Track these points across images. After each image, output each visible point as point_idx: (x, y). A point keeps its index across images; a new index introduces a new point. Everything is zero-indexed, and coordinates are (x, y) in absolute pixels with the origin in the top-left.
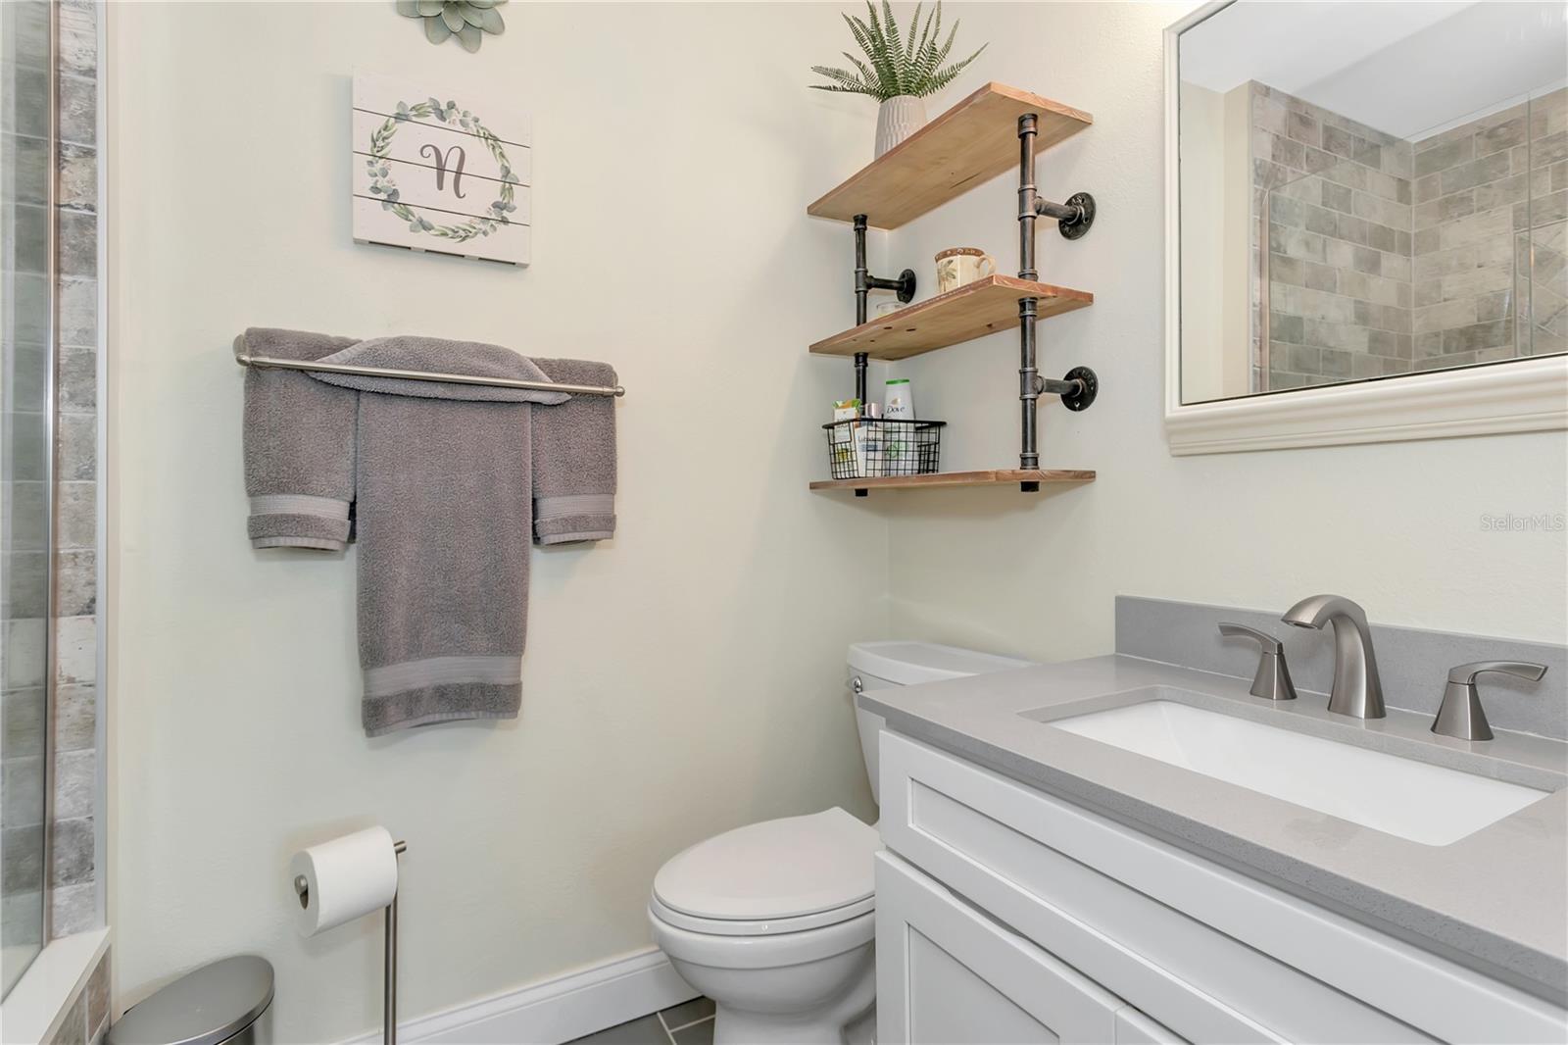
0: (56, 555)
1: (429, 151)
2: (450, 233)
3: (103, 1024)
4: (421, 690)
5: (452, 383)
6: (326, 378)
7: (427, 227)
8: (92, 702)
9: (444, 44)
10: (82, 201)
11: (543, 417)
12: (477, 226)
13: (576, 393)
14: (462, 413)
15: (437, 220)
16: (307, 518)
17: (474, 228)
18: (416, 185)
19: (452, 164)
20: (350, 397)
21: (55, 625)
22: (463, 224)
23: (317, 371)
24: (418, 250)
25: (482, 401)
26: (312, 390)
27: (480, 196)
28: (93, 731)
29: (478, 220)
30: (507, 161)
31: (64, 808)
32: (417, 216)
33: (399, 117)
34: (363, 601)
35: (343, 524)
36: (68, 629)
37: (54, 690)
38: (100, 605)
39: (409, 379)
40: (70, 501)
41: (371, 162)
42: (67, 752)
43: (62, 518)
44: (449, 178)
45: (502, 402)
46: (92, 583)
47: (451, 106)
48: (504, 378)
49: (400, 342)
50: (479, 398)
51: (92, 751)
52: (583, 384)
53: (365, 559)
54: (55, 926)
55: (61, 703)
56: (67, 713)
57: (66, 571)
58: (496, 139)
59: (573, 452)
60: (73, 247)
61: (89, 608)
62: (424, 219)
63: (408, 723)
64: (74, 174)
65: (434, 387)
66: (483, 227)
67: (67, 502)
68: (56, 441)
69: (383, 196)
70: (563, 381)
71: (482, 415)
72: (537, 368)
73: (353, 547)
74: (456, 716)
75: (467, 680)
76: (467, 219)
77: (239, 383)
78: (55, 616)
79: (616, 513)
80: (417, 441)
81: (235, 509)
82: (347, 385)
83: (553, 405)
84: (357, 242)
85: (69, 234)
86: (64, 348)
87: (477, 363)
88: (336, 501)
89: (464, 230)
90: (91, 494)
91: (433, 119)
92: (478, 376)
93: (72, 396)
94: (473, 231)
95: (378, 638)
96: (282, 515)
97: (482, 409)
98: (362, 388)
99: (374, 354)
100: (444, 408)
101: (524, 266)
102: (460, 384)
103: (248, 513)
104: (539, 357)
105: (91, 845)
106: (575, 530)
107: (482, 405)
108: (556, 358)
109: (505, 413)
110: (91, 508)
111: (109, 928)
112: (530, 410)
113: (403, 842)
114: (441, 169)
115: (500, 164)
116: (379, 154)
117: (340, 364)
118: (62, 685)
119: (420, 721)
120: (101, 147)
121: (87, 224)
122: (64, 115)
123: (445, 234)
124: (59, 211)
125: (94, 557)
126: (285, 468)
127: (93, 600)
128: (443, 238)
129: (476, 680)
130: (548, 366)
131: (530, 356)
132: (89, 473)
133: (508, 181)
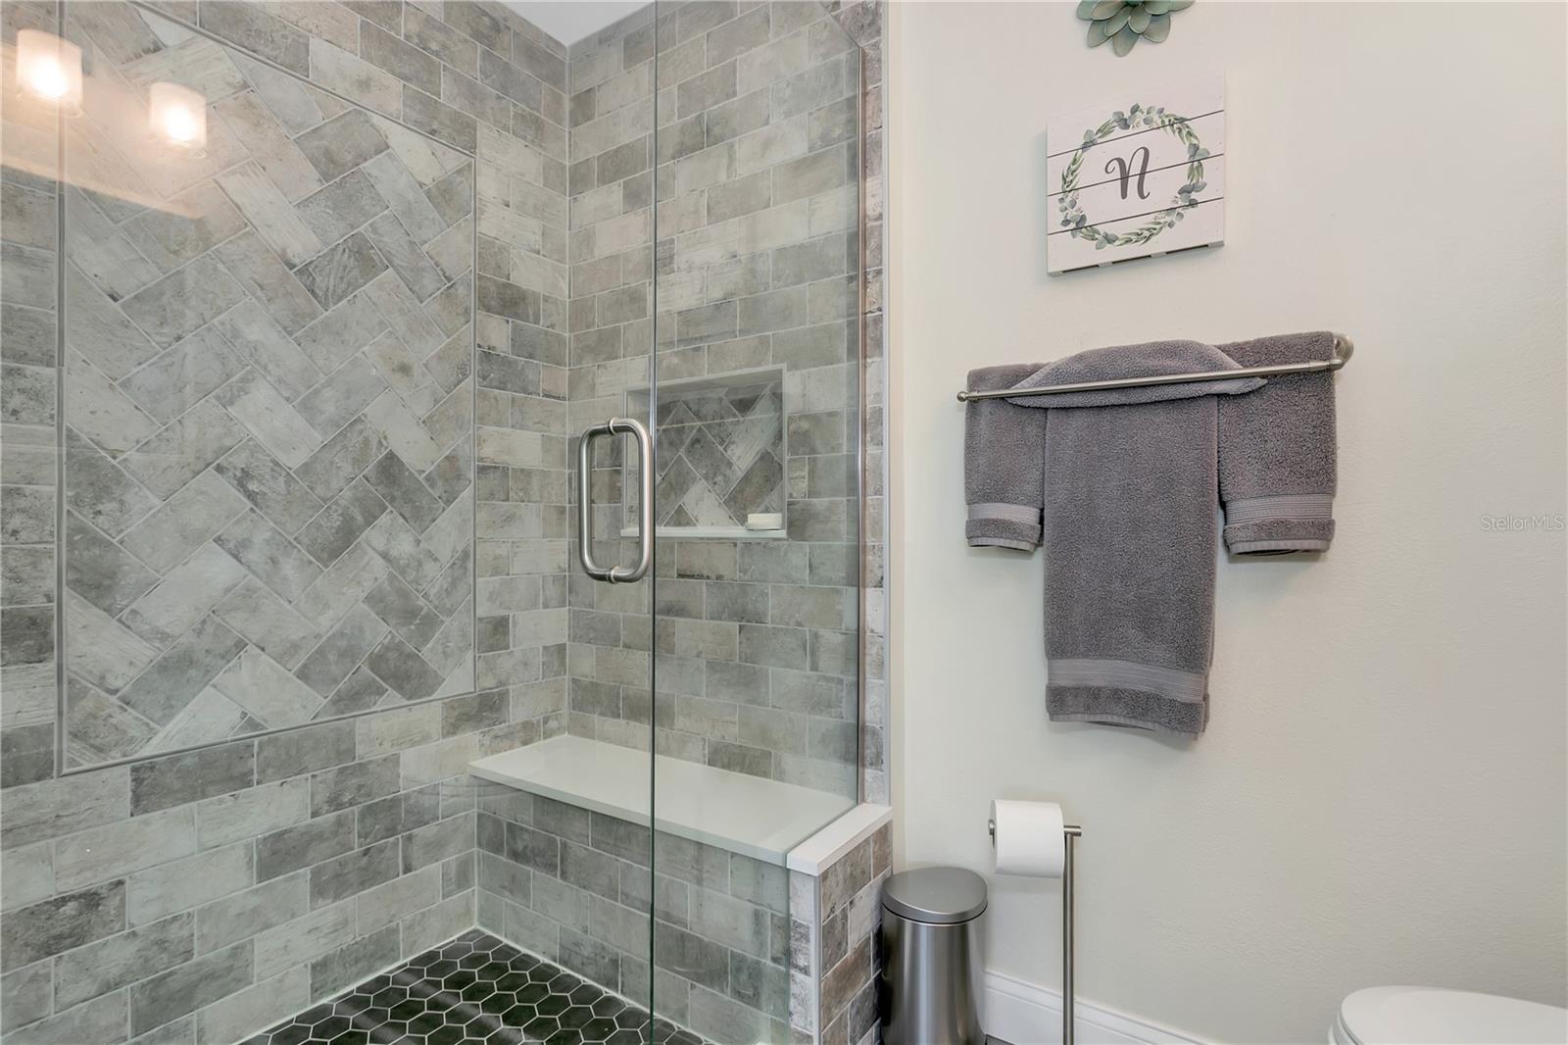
0: (865, 546)
1: (1115, 164)
2: (1134, 238)
3: (886, 872)
4: (1099, 689)
5: (1127, 388)
6: (1019, 401)
7: (1110, 239)
8: (882, 648)
9: (1134, 50)
10: (876, 307)
11: (1229, 409)
12: (1162, 221)
13: (1275, 375)
14: (1138, 417)
15: (1120, 230)
16: (1004, 522)
17: (1159, 223)
18: (1102, 203)
19: (1136, 169)
20: (1038, 415)
21: (865, 593)
22: (1147, 223)
23: (1012, 396)
24: (1106, 265)
25: (1159, 402)
26: (1011, 414)
27: (1164, 188)
28: (882, 668)
29: (1163, 214)
30: (1196, 138)
31: (870, 716)
32: (1102, 233)
33: (1085, 147)
34: (1047, 596)
35: (1033, 528)
36: (871, 595)
37: (864, 636)
38: (885, 582)
39: (1086, 391)
40: (872, 510)
41: (1062, 199)
42: (871, 681)
43: (867, 522)
44: (1133, 182)
45: (1181, 399)
46: (881, 567)
47: (1135, 109)
48: (1181, 373)
49: (1080, 358)
50: (1154, 399)
51: (882, 681)
52: (1286, 363)
53: (1051, 561)
54: (866, 794)
55: (868, 645)
56: (871, 652)
57: (870, 558)
58: (1182, 120)
59: (1269, 446)
60: (872, 339)
61: (880, 584)
62: (1109, 233)
63: (1086, 717)
64: (872, 290)
65: (1107, 395)
66: (1168, 219)
67: (870, 511)
68: (864, 470)
69: (1072, 226)
70: (1258, 363)
71: (1160, 416)
72: (1224, 355)
73: (1040, 549)
74: (1133, 722)
75: (1144, 688)
76: (1153, 216)
77: (962, 415)
78: (864, 587)
79: (1333, 518)
80: (1095, 449)
81: (957, 514)
82: (1035, 405)
83: (1242, 394)
84: (1054, 275)
85: (870, 330)
86: (868, 407)
87: (1152, 363)
88: (1027, 508)
89: (1148, 230)
90: (881, 504)
91: (1118, 132)
92: (1151, 376)
93: (872, 440)
94: (1158, 227)
95: (1058, 632)
96: (985, 520)
97: (1160, 410)
98: (1047, 406)
99: (1058, 373)
100: (1122, 413)
101: (1220, 245)
102: (1134, 387)
103: (967, 518)
104: (1229, 342)
105: (882, 746)
106: (1270, 537)
107: (1160, 405)
108: (1252, 339)
109: (1185, 411)
110: (880, 514)
111: (890, 808)
112: (1216, 403)
113: (1079, 827)
114: (1125, 178)
115: (1188, 144)
116: (1068, 189)
117: (1029, 387)
118: (868, 634)
119: (1098, 718)
120: (885, 267)
121: (878, 320)
122: (868, 252)
123: (1129, 241)
124: (865, 318)
125: (882, 548)
126: (988, 481)
127: (882, 578)
128: (1128, 245)
129: (1153, 690)
130: (1238, 351)
131: (1218, 344)
132: (879, 492)
133: (1197, 158)
